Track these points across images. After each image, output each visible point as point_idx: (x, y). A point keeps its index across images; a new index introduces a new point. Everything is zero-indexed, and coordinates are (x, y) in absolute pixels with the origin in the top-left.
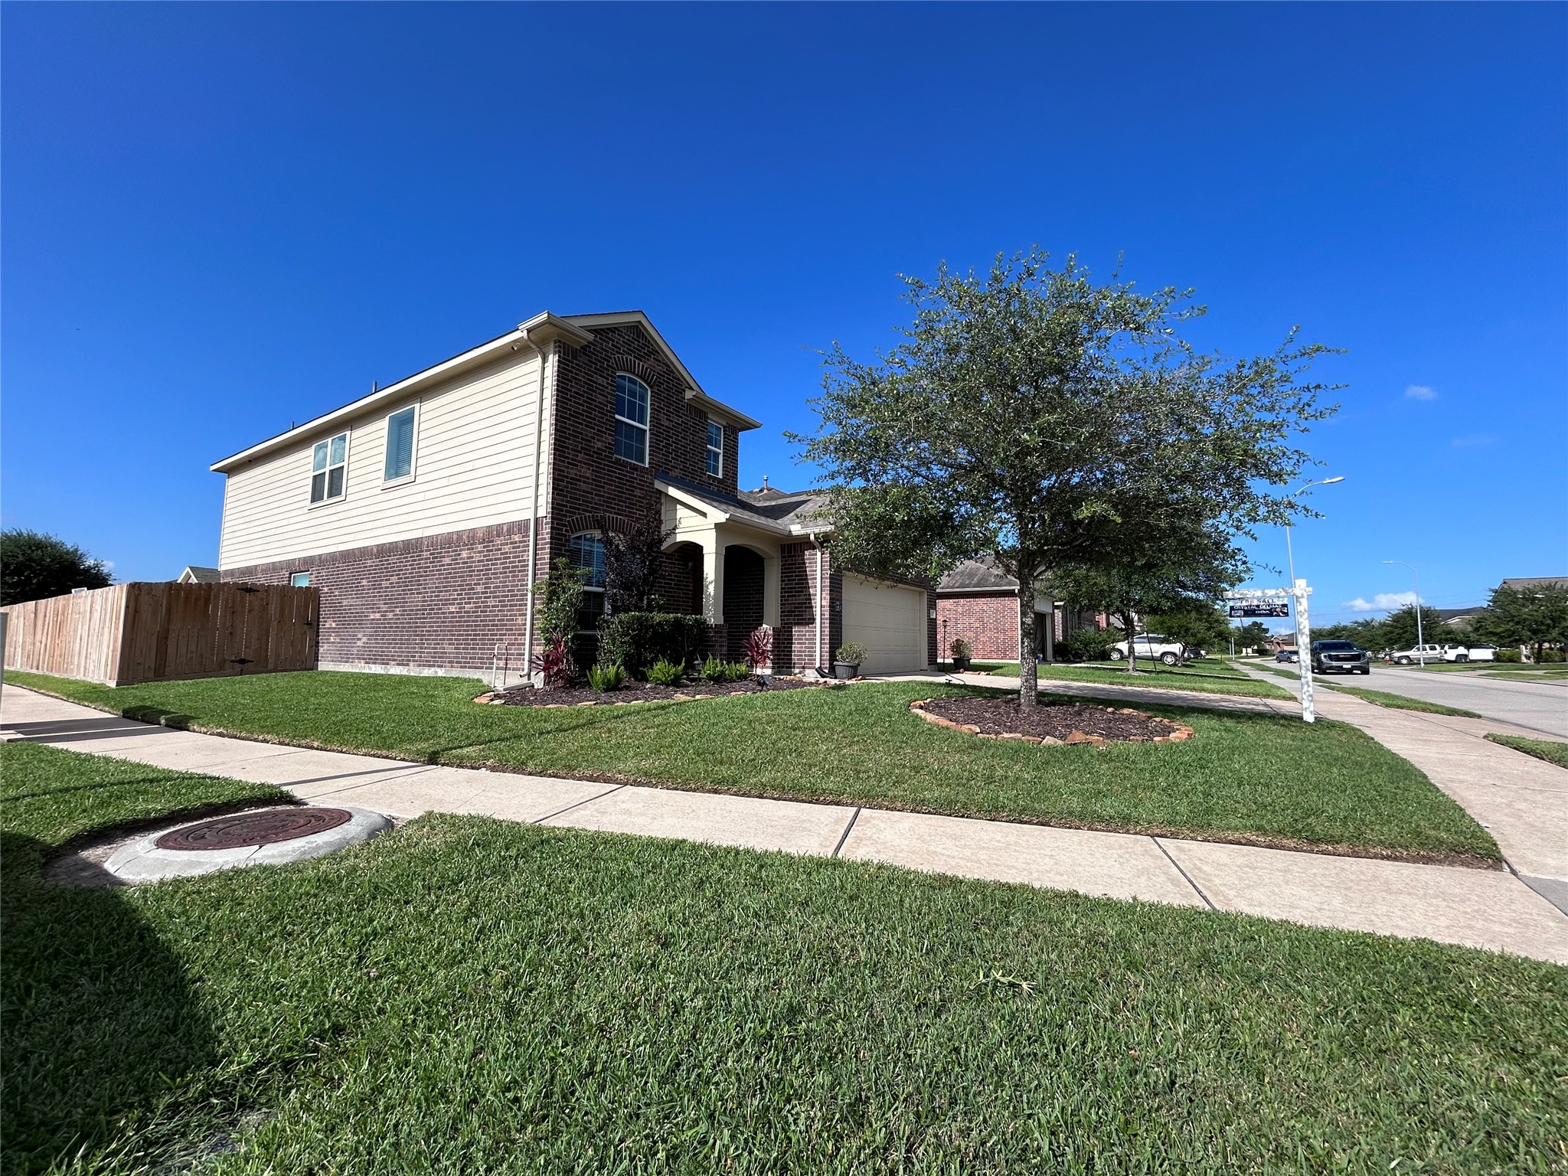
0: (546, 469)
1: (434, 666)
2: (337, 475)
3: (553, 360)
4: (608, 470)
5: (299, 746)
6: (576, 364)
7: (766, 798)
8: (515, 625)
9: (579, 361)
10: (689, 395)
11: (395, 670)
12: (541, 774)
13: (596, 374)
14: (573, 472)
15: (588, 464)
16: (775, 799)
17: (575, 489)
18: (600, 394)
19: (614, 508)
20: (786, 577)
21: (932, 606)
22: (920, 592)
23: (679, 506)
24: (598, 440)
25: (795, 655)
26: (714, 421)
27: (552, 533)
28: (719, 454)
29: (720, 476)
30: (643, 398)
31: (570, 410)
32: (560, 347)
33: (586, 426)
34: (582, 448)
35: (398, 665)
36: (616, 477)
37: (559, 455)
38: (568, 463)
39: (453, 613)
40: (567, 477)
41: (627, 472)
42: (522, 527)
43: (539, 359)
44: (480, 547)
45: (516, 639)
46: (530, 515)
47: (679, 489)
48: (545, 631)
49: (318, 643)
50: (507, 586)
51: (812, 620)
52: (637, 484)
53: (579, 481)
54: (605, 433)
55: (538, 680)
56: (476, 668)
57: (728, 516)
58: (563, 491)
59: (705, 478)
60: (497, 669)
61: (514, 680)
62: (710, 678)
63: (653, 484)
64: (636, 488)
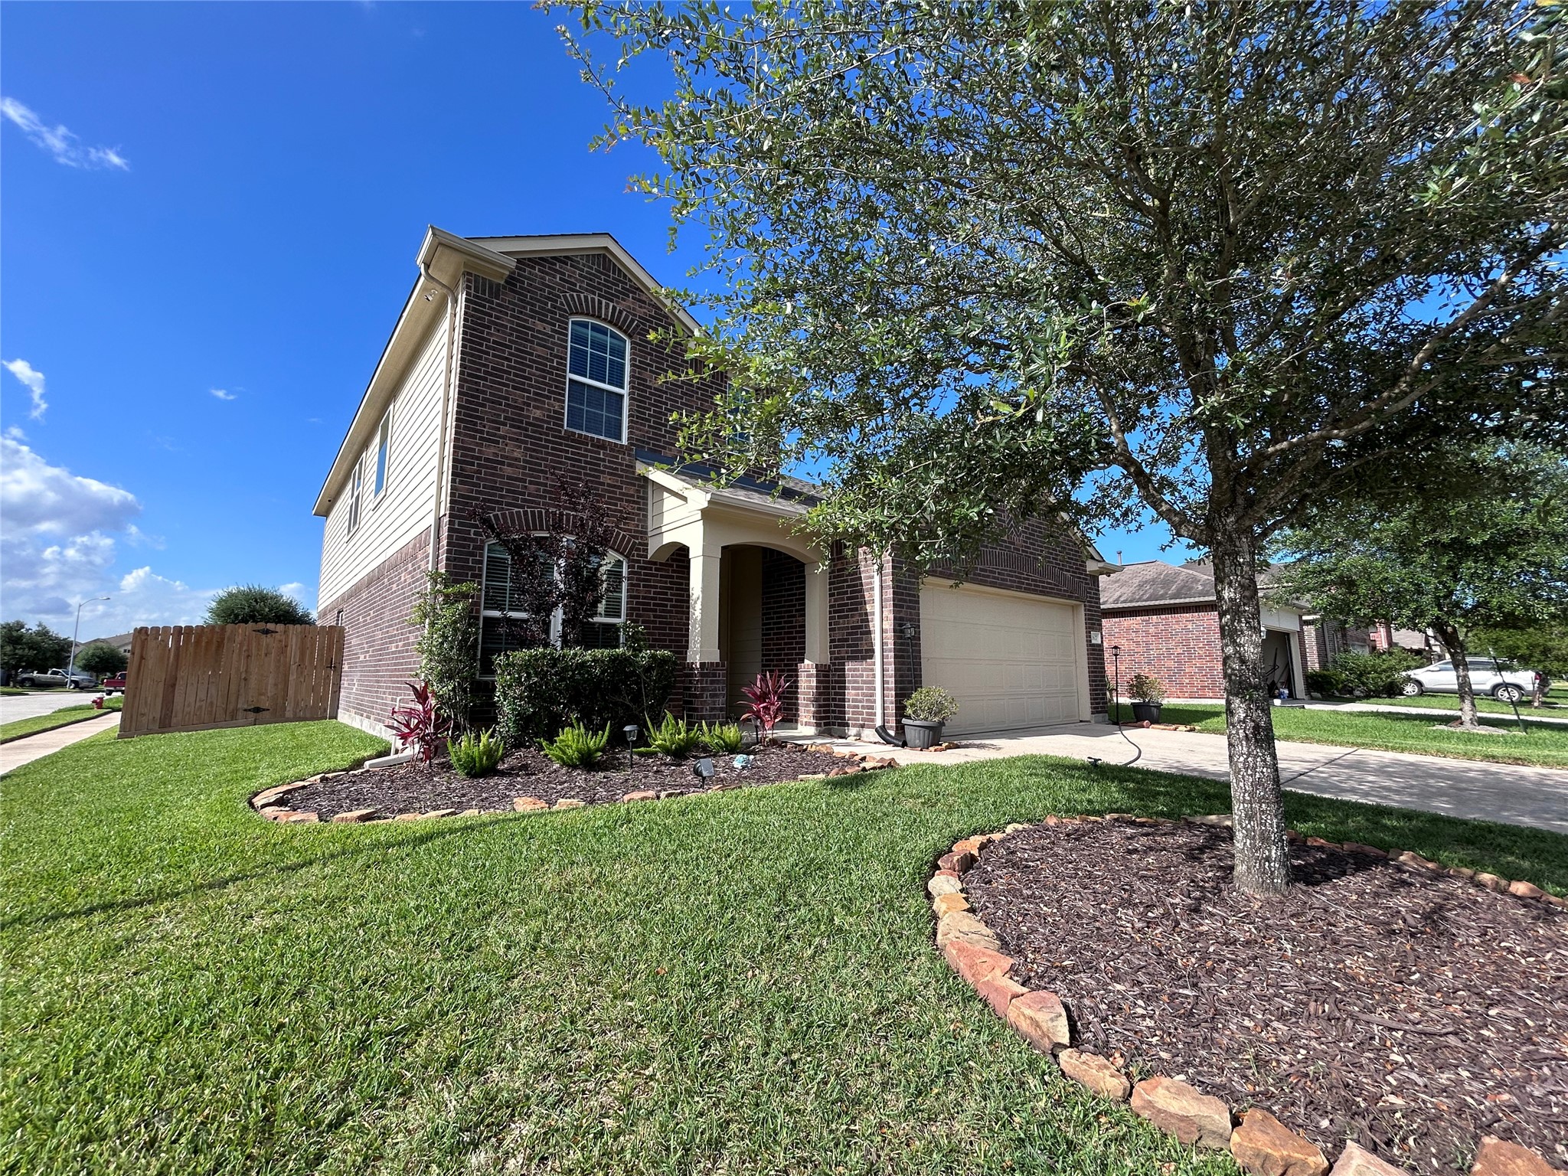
0: (449, 450)
2: (357, 503)
3: (461, 299)
6: (498, 305)
9: (503, 300)
13: (532, 317)
14: (489, 451)
15: (517, 440)
17: (493, 475)
18: (538, 344)
20: (835, 589)
21: (1093, 624)
22: (1073, 607)
23: (666, 495)
24: (535, 407)
25: (849, 707)
27: (449, 537)
30: (617, 352)
31: (485, 366)
32: (470, 281)
33: (514, 388)
34: (506, 418)
36: (567, 458)
37: (465, 428)
38: (481, 438)
41: (586, 450)
43: (450, 309)
44: (410, 566)
46: (431, 520)
51: (869, 654)
52: (606, 467)
53: (503, 463)
54: (549, 398)
57: (709, 496)
58: (472, 477)
63: (633, 467)
64: (602, 472)
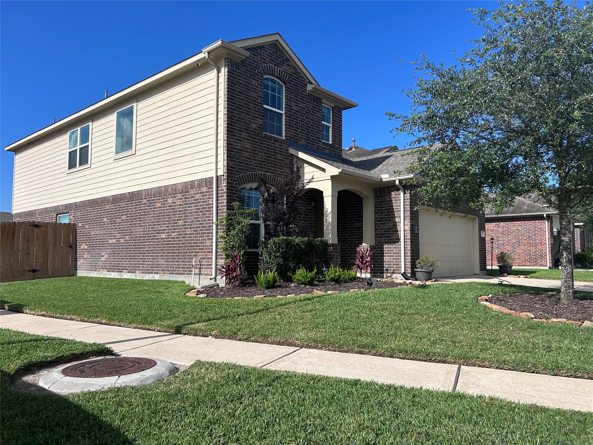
0: (222, 144)
1: (152, 273)
2: (84, 151)
3: (224, 71)
4: (260, 143)
5: (93, 322)
6: (239, 73)
7: (395, 357)
8: (205, 246)
9: (241, 71)
10: (309, 87)
11: (126, 276)
12: (247, 340)
13: (251, 78)
14: (239, 145)
15: (248, 139)
16: (401, 358)
18: (254, 92)
19: (264, 168)
20: (378, 210)
21: (482, 228)
22: (473, 219)
23: (305, 165)
24: (253, 123)
25: (386, 264)
26: (326, 104)
27: (227, 186)
28: (329, 127)
29: (331, 142)
30: (280, 92)
31: (236, 104)
32: (228, 62)
33: (246, 114)
34: (244, 129)
35: (129, 272)
36: (265, 147)
37: (231, 135)
38: (236, 139)
39: (163, 238)
40: (235, 149)
41: (271, 143)
42: (208, 182)
43: (215, 71)
44: (180, 196)
45: (206, 255)
46: (212, 174)
47: (306, 153)
48: (225, 250)
49: (76, 258)
50: (199, 221)
51: (398, 240)
52: (278, 151)
53: (243, 151)
54: (258, 118)
55: (222, 282)
56: (180, 274)
57: (340, 170)
58: (233, 158)
59: (321, 145)
60: (195, 274)
61: (206, 282)
62: (332, 280)
63: (288, 150)
64: (277, 153)
